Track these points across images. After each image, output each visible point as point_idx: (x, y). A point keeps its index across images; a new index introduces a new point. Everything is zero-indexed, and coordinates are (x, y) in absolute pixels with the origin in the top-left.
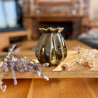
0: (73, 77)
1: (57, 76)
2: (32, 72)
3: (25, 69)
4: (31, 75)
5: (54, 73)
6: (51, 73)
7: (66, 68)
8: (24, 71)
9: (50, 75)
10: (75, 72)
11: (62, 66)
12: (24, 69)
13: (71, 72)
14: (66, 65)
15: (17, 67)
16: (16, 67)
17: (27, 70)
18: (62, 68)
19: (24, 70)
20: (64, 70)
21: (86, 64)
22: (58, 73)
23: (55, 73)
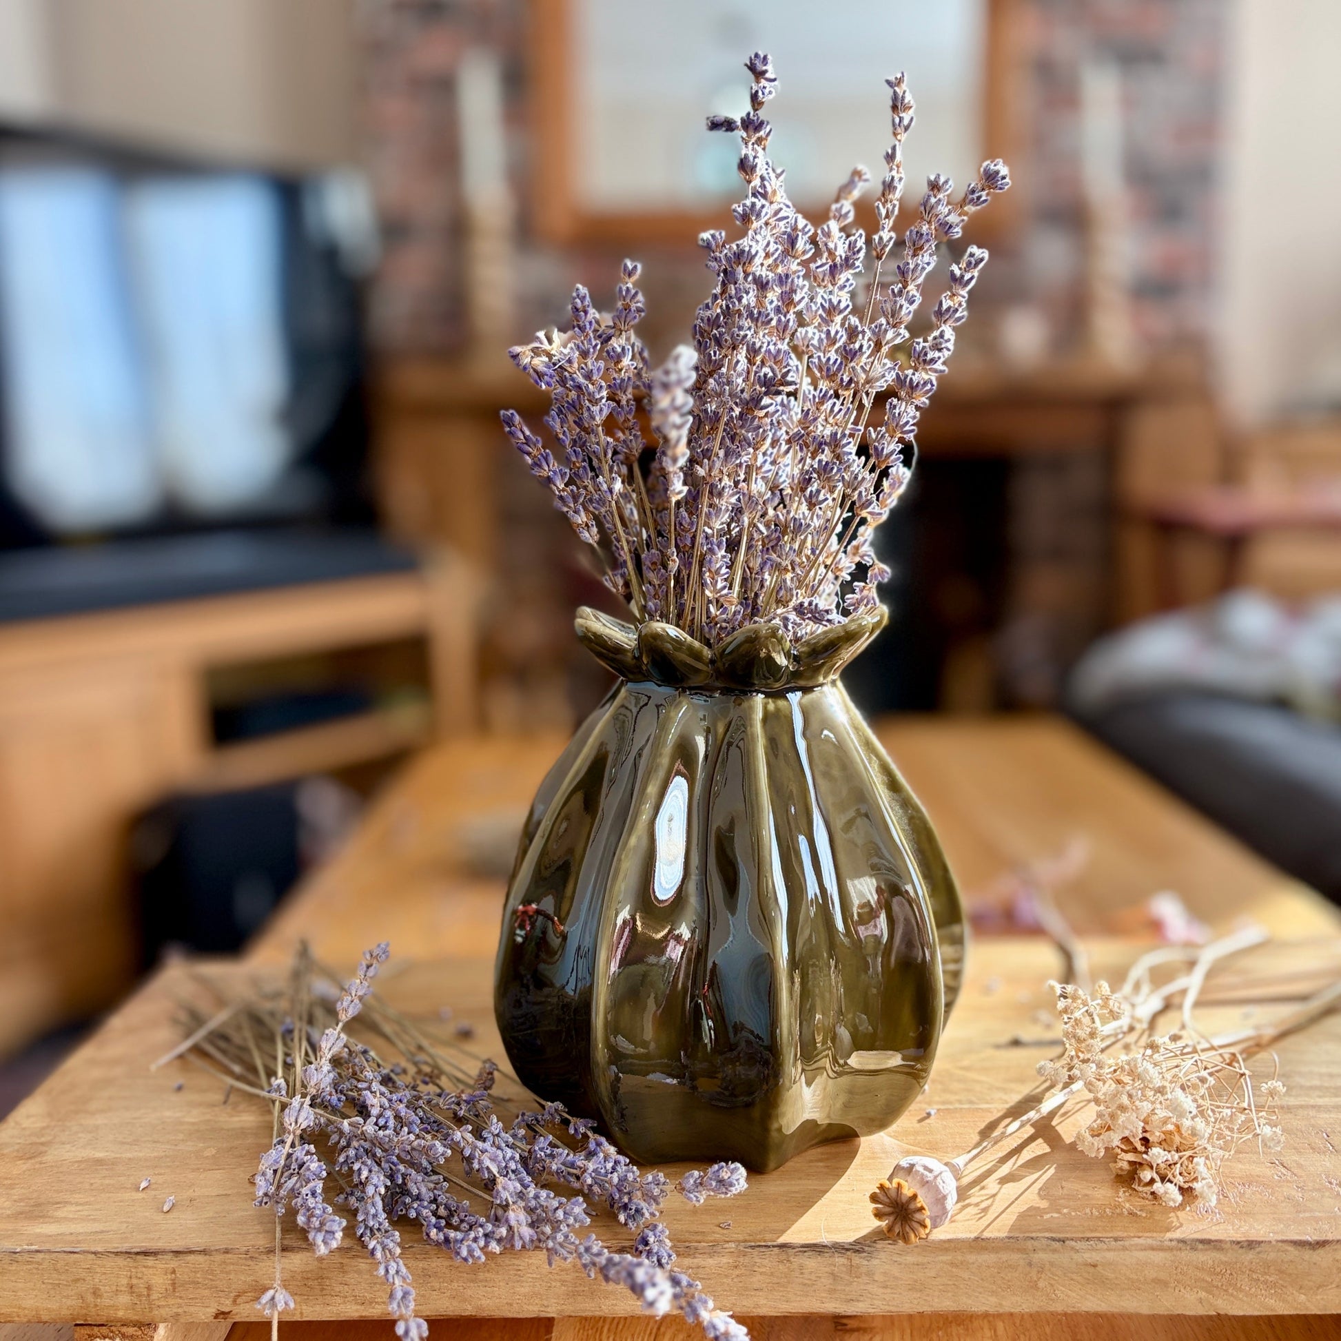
0: (993, 1300)
1: (832, 1291)
2: (587, 1258)
3: (510, 1228)
4: (563, 1282)
5: (797, 1260)
6: (767, 1262)
7: (918, 1216)
8: (495, 1247)
9: (756, 1280)
10: (1015, 1257)
11: (882, 1187)
12: (503, 1231)
13: (971, 1258)
14: (924, 1183)
15: (418, 1198)
16: (415, 1192)
17: (527, 1232)
18: (878, 1215)
19: (499, 1241)
20: (897, 1229)
21: (1131, 1157)
22: (840, 1260)
23: (811, 1263)
